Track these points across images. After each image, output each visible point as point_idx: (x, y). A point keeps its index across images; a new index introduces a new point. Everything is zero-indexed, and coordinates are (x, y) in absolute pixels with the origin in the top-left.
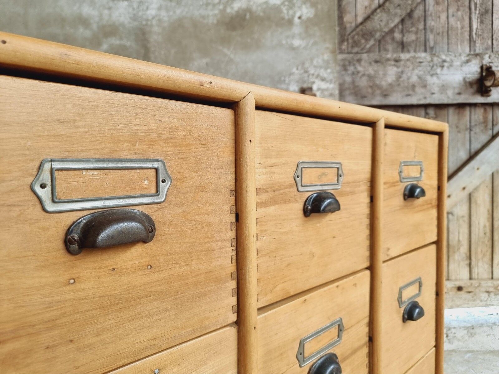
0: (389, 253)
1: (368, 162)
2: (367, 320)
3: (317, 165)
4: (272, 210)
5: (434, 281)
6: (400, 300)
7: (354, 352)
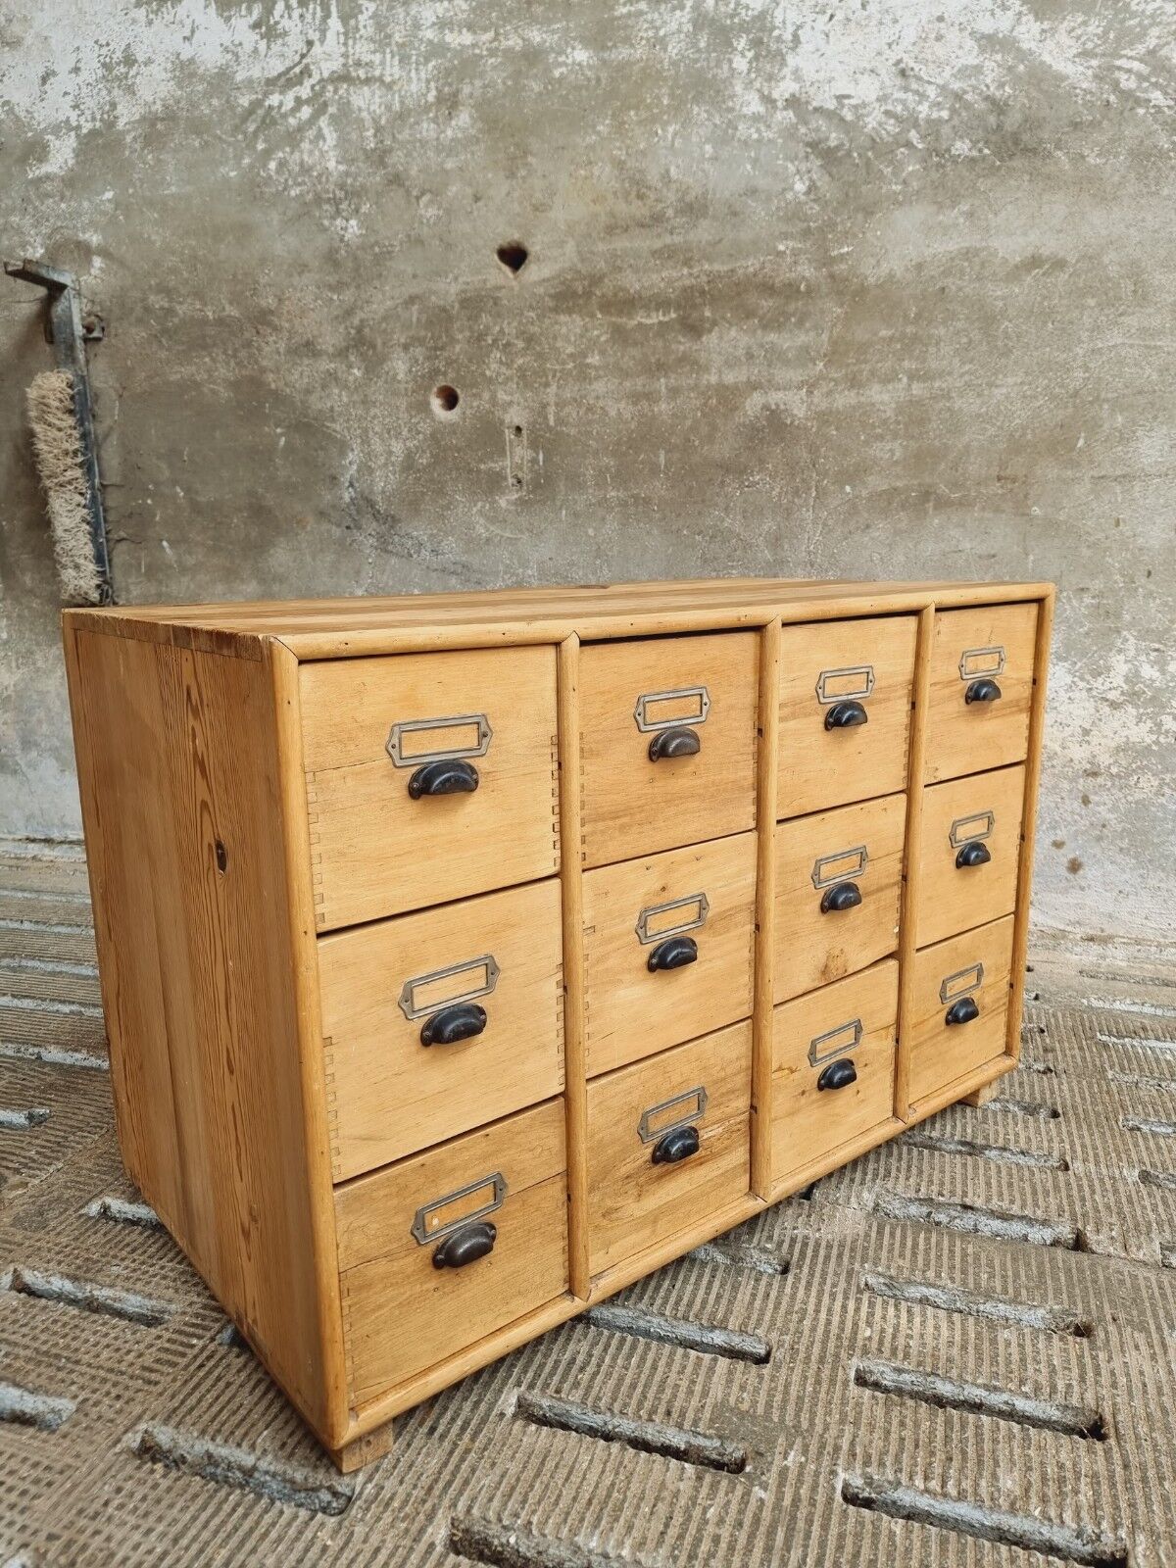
0: (937, 774)
1: (911, 660)
2: (900, 855)
3: (839, 673)
4: (792, 724)
5: (1020, 819)
6: (952, 838)
7: (880, 889)
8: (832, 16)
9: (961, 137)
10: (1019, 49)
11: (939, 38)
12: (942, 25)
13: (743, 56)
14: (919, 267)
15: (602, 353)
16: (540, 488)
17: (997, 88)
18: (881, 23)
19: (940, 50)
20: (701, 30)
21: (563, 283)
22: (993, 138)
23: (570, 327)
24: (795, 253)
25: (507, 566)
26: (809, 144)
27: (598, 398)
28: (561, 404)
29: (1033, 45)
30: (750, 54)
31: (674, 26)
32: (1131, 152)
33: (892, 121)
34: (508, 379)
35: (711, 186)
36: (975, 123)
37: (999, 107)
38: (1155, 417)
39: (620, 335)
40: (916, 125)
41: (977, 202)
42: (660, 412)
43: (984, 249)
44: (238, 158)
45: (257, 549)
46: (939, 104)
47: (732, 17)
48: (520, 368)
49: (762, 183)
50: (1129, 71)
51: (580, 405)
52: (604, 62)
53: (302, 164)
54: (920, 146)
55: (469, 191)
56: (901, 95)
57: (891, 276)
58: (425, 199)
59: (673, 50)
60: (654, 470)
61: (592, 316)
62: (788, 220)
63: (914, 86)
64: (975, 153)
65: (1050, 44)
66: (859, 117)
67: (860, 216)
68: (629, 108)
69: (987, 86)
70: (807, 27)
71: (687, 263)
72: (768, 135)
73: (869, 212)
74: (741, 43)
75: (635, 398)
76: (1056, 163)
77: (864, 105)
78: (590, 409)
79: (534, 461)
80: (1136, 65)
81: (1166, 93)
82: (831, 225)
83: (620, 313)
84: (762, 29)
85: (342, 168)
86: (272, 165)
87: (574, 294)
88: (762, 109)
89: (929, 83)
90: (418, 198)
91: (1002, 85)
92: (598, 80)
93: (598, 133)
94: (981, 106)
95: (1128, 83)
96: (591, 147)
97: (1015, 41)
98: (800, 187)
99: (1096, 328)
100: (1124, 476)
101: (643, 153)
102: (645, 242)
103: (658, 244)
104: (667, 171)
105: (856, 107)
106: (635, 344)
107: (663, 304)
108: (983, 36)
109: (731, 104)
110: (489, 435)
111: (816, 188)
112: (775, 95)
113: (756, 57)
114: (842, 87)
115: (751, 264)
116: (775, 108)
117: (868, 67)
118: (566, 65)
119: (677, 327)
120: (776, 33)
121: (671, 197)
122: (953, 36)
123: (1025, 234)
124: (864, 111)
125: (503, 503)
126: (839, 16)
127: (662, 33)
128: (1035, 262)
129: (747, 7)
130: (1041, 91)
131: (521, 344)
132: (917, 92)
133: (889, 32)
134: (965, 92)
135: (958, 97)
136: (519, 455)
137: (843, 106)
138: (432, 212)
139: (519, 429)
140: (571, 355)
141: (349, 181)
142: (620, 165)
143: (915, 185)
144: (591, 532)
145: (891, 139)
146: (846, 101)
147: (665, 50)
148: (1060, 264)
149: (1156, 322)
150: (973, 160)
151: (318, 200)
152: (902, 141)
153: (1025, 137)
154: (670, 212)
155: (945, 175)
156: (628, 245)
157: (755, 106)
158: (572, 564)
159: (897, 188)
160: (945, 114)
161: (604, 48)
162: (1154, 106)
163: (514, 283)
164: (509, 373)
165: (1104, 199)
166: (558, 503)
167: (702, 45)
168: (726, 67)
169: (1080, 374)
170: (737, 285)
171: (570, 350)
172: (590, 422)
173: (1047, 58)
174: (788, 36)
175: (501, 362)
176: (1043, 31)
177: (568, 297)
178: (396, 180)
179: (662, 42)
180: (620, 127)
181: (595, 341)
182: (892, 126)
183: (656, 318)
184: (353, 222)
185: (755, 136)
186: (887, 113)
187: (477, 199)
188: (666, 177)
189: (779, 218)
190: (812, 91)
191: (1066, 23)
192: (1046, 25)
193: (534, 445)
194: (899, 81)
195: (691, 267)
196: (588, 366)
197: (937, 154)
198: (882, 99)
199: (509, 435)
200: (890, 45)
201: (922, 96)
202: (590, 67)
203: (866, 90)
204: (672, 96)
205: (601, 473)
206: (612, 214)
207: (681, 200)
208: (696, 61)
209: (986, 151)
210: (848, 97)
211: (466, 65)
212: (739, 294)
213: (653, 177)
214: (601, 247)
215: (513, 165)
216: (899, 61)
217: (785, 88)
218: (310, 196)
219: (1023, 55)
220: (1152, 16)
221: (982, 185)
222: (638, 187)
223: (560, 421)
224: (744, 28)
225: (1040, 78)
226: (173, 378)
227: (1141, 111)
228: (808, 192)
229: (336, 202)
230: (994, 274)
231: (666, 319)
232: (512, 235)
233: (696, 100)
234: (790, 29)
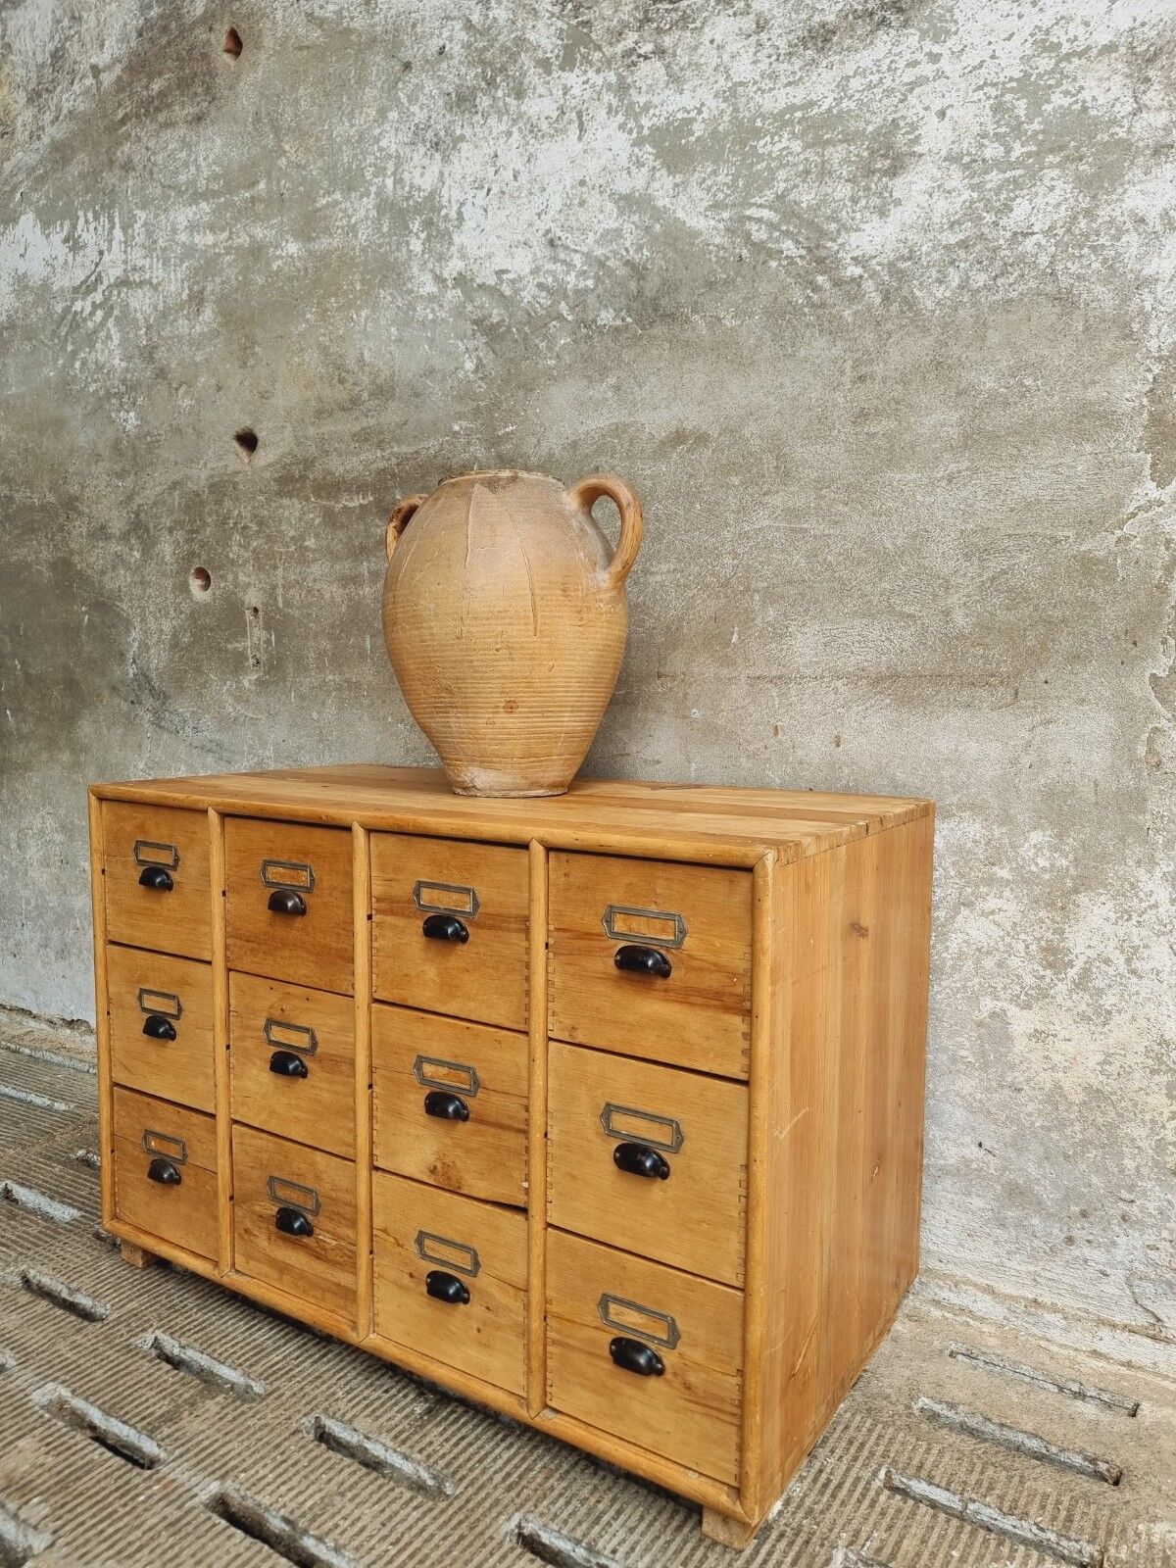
8: (489, 190)
9: (606, 307)
10: (654, 207)
11: (582, 203)
12: (585, 189)
13: (418, 238)
14: (575, 445)
15: (317, 536)
16: (275, 669)
17: (636, 251)
18: (531, 194)
19: (584, 217)
20: (384, 214)
21: (283, 467)
22: (635, 305)
23: (291, 510)
24: (469, 433)
25: (250, 746)
26: (475, 322)
27: (315, 580)
28: (287, 587)
29: (666, 201)
30: (423, 236)
31: (362, 213)
32: (766, 311)
33: (544, 294)
34: (246, 561)
35: (396, 369)
36: (618, 290)
37: (638, 271)
38: (807, 611)
39: (330, 518)
40: (565, 297)
41: (623, 375)
42: (365, 597)
43: (632, 424)
44: (55, 360)
45: (69, 719)
46: (585, 272)
47: (407, 199)
48: (254, 551)
49: (438, 362)
50: (759, 220)
51: (301, 588)
52: (310, 252)
53: (96, 363)
54: (570, 318)
55: (213, 381)
56: (550, 266)
57: (551, 455)
58: (182, 390)
59: (362, 237)
60: (362, 656)
61: (307, 500)
62: (460, 398)
63: (562, 256)
64: (618, 322)
65: (683, 199)
66: (516, 292)
67: (521, 393)
68: (330, 296)
69: (627, 250)
70: (469, 204)
71: (380, 445)
72: (442, 314)
73: (528, 388)
74: (416, 226)
75: (347, 580)
76: (694, 330)
77: (520, 279)
78: (309, 592)
79: (268, 642)
80: (766, 213)
81: (798, 242)
82: (496, 405)
83: (329, 497)
84: (433, 209)
85: (124, 364)
86: (77, 365)
87: (293, 479)
88: (435, 290)
89: (576, 251)
90: (177, 389)
91: (640, 248)
92: (306, 269)
93: (307, 321)
94: (622, 272)
95: (759, 234)
96: (302, 335)
97: (651, 198)
98: (469, 365)
99: (742, 509)
100: (780, 677)
101: (342, 338)
102: (347, 425)
103: (357, 428)
104: (362, 354)
105: (513, 281)
106: (342, 527)
107: (362, 488)
108: (623, 197)
109: (409, 286)
110: (232, 615)
111: (483, 366)
112: (446, 275)
113: (429, 238)
114: (500, 262)
115: (431, 445)
116: (446, 287)
117: (522, 239)
118: (282, 258)
119: (374, 510)
120: (444, 212)
121: (366, 379)
122: (594, 200)
123: (668, 407)
124: (521, 285)
125: (246, 683)
126: (495, 190)
127: (353, 221)
128: (678, 437)
129: (419, 189)
130: (676, 250)
131: (255, 528)
132: (564, 262)
133: (538, 201)
134: (608, 258)
135: (602, 264)
136: (257, 634)
137: (501, 281)
138: (187, 402)
139: (256, 610)
140: (292, 538)
141: (129, 376)
142: (324, 350)
143: (567, 359)
144: (315, 715)
145: (543, 312)
146: (505, 276)
147: (356, 236)
148: (702, 439)
149: (800, 502)
150: (616, 329)
151: (109, 395)
152: (554, 314)
153: (663, 302)
154: (365, 395)
155: (592, 347)
156: (333, 428)
157: (430, 287)
158: (300, 748)
159: (552, 363)
160: (590, 283)
161: (310, 239)
162: (787, 257)
163: (248, 468)
164: (246, 555)
165: (740, 364)
166: (288, 684)
167: (385, 229)
168: (404, 249)
169: (728, 560)
170: (421, 467)
171: (292, 533)
172: (309, 605)
173: (680, 214)
174: (453, 215)
175: (240, 545)
176: (676, 185)
177: (288, 482)
178: (161, 373)
179: (353, 229)
180: (323, 314)
181: (310, 524)
182: (545, 300)
183: (357, 502)
184: (132, 414)
185: (431, 316)
186: (540, 286)
187: (219, 389)
188: (361, 360)
189: (453, 397)
190: (475, 267)
191: (696, 175)
192: (678, 179)
193: (267, 627)
194: (548, 252)
195: (383, 450)
196: (307, 549)
197: (586, 324)
198: (535, 271)
199: (249, 616)
200: (539, 215)
201: (570, 265)
202: (300, 258)
203: (520, 264)
204: (363, 282)
205: (321, 655)
206: (320, 399)
207: (373, 383)
208: (381, 246)
209: (629, 320)
210: (506, 271)
211: (208, 265)
212: (423, 476)
213: (351, 362)
214: (312, 431)
215: (244, 355)
216: (548, 231)
217: (454, 267)
218: (102, 392)
219: (658, 214)
220: (779, 157)
221: (628, 356)
222: (339, 371)
223: (288, 604)
224: (417, 210)
225: (675, 237)
226: (13, 559)
227: (774, 264)
228: (476, 371)
229: (120, 395)
230: (643, 451)
231: (365, 502)
232: (246, 423)
233: (382, 285)
234: (455, 207)
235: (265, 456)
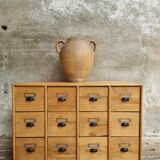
235: (8, 31)
